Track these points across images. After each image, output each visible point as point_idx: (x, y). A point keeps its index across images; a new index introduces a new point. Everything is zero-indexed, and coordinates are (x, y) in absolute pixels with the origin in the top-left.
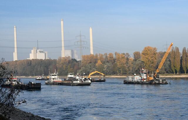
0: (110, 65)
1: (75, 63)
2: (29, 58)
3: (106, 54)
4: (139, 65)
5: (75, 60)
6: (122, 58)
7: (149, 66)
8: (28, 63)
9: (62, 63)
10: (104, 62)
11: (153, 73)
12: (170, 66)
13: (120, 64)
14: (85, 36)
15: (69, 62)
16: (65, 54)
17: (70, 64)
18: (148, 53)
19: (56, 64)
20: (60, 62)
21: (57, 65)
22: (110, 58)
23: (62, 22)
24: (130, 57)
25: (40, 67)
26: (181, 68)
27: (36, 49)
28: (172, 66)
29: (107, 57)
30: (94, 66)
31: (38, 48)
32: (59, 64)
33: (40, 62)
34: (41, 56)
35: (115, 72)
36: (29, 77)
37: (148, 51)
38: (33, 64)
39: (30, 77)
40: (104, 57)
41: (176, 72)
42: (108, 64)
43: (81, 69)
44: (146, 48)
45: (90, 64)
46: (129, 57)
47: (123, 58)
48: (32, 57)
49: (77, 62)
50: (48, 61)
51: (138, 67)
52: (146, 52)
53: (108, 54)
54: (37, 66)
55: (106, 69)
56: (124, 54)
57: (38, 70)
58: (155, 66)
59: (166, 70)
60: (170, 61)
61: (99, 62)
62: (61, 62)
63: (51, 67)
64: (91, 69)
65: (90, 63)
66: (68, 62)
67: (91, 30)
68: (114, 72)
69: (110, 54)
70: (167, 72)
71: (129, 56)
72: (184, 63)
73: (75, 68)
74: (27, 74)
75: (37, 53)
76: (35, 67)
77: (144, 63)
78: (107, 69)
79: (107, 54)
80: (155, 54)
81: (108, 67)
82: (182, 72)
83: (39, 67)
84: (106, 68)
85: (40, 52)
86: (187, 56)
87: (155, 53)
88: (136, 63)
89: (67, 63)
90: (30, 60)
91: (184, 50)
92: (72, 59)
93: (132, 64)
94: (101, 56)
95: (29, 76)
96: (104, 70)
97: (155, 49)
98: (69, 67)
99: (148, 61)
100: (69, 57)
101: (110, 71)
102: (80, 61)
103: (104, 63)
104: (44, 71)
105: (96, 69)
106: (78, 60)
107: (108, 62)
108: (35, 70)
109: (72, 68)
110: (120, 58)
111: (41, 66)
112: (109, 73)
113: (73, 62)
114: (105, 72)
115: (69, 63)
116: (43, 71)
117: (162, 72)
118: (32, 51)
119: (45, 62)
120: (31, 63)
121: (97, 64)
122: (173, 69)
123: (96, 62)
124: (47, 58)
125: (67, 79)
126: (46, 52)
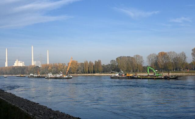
1: (38, 68)
3: (54, 64)
5: (38, 67)
7: (74, 70)
8: (13, 68)
9: (31, 68)
11: (75, 73)
12: (83, 70)
13: (60, 69)
15: (35, 68)
16: (33, 63)
21: (28, 69)
23: (32, 47)
24: (66, 65)
26: (89, 71)
28: (84, 70)
29: (54, 65)
31: (19, 61)
33: (20, 68)
34: (21, 64)
35: (57, 73)
37: (73, 63)
38: (16, 68)
39: (14, 75)
40: (53, 65)
41: (86, 73)
42: (54, 69)
44: (72, 61)
48: (15, 65)
49: (39, 67)
56: (63, 64)
57: (18, 72)
58: (76, 70)
59: (81, 71)
60: (83, 67)
61: (50, 68)
63: (25, 70)
64: (45, 71)
65: (46, 68)
67: (48, 51)
69: (56, 64)
70: (82, 73)
72: (90, 68)
74: (12, 73)
75: (18, 63)
76: (17, 70)
77: (71, 68)
80: (77, 64)
81: (54, 70)
82: (89, 73)
85: (20, 62)
86: (91, 65)
89: (33, 68)
91: (90, 62)
94: (51, 64)
95: (13, 75)
97: (77, 61)
98: (34, 70)
99: (74, 67)
100: (34, 65)
103: (52, 68)
105: (48, 71)
106: (40, 67)
109: (36, 71)
110: (60, 66)
111: (20, 70)
112: (54, 73)
118: (16, 62)
119: (22, 67)
122: (85, 71)
123: (48, 68)
124: (24, 66)
125: (30, 76)
126: (24, 62)
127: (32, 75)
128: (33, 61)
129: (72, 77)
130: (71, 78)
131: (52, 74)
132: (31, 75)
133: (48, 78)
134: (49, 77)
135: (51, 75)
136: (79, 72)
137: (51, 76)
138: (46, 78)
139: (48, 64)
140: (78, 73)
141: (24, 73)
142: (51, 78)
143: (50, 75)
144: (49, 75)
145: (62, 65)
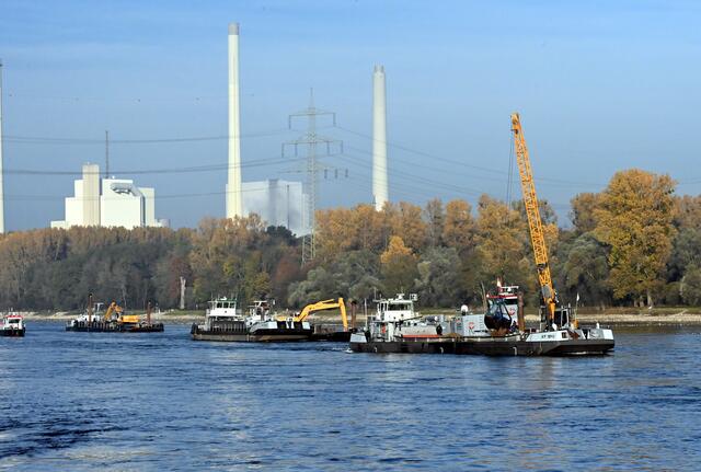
0: (445, 261)
1: (283, 246)
2: (64, 219)
3: (437, 204)
4: (587, 261)
5: (283, 233)
6: (507, 225)
7: (633, 266)
8: (53, 248)
9: (216, 249)
10: (426, 244)
11: (649, 299)
13: (495, 257)
14: (334, 114)
15: (254, 242)
16: (240, 202)
17: (256, 254)
18: (629, 202)
19: (188, 252)
20: (207, 242)
21: (193, 255)
22: (456, 223)
23: (233, 40)
24: (556, 219)
25: (111, 268)
27: (97, 177)
29: (437, 219)
30: (373, 266)
31: (107, 175)
32: (202, 252)
33: (113, 243)
34: (123, 212)
35: (468, 295)
36: (52, 317)
37: (631, 194)
38: (76, 248)
39: (60, 316)
40: (426, 219)
42: (440, 256)
43: (305, 278)
44: (619, 178)
45: (353, 254)
46: (551, 218)
47: (512, 227)
48: (76, 214)
49: (293, 241)
50: (150, 236)
51: (579, 269)
52: (620, 199)
53: (445, 203)
54: (93, 260)
55: (426, 281)
57: (101, 281)
58: (660, 265)
61: (397, 244)
62: (212, 246)
63: (162, 267)
64: (353, 278)
65: (356, 247)
66: (244, 245)
68: (466, 292)
69: (455, 207)
71: (553, 214)
73: (281, 273)
74: (43, 299)
75: (101, 194)
76: (87, 267)
77: (610, 252)
78: (431, 279)
79: (443, 207)
80: (662, 207)
81: (438, 271)
83: (107, 266)
84: (429, 274)
85: (119, 190)
87: (664, 204)
88: (573, 251)
89: (241, 249)
90: (62, 230)
92: (271, 229)
93: (554, 253)
94: (407, 212)
95: (53, 310)
96: (418, 283)
97: (664, 182)
98: (248, 266)
99: (631, 242)
100: (251, 217)
101: (445, 291)
102: (308, 238)
103: (419, 247)
104: (128, 287)
105: (381, 278)
106: (298, 233)
107: (444, 245)
108: (83, 279)
109: (264, 274)
110: (496, 227)
111: (113, 263)
112: (439, 298)
113: (269, 244)
114: (424, 292)
115: (251, 248)
116: (123, 287)
117: (694, 298)
118: (79, 185)
119: (137, 241)
120: (65, 248)
121: (385, 256)
123: (381, 246)
124: (152, 223)
125: (205, 327)
126: (149, 193)
127: (231, 312)
128: (234, 174)
129: (608, 335)
130: (603, 349)
131: (417, 306)
132: (217, 312)
133: (374, 347)
134: (391, 332)
135: (408, 314)
136: (682, 286)
137: (405, 331)
138: (358, 348)
139: (379, 208)
140: (680, 302)
141: (152, 290)
142: (404, 346)
143: (399, 319)
144: (391, 316)
145: (513, 214)
